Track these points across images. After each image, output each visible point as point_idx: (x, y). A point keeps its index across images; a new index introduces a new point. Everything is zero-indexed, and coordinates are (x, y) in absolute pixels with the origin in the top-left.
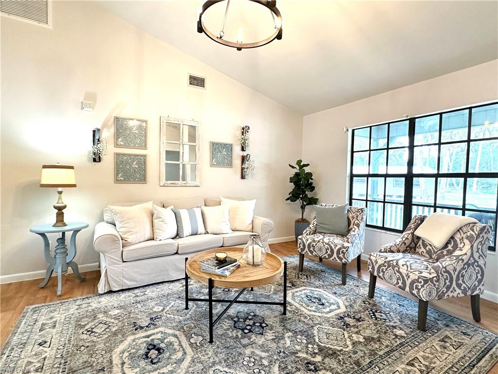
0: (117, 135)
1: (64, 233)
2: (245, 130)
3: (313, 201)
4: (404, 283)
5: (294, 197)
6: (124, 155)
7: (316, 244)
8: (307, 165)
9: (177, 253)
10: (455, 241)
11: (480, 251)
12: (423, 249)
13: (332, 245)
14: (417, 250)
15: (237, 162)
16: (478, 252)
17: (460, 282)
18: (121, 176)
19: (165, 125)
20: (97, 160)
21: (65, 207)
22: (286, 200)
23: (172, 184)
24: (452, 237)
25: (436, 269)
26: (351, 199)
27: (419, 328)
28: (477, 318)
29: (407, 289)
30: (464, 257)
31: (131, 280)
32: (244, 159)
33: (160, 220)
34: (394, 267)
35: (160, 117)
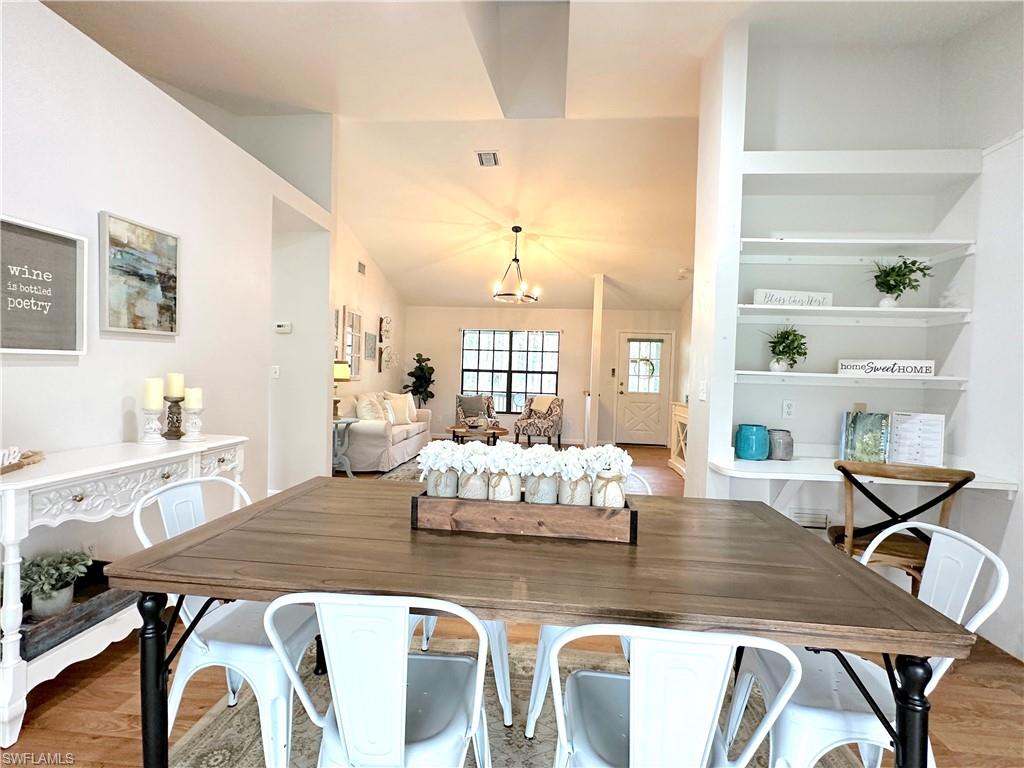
2: (381, 321)
3: (432, 396)
5: (415, 389)
8: (429, 360)
9: (405, 438)
15: (378, 355)
26: (462, 390)
32: (381, 351)
35: (344, 307)
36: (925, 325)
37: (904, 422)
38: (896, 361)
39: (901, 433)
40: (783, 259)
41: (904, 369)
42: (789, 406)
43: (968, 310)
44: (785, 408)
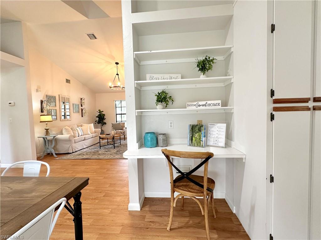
0: (47, 102)
2: (82, 99)
3: (105, 123)
5: (99, 122)
6: (50, 109)
8: (103, 111)
20: (43, 112)
21: (49, 129)
22: (95, 124)
23: (64, 120)
31: (77, 148)
32: (82, 110)
35: (59, 95)
36: (223, 86)
37: (212, 128)
38: (208, 102)
39: (211, 132)
40: (163, 61)
41: (210, 105)
42: (171, 123)
43: (232, 77)
44: (169, 124)
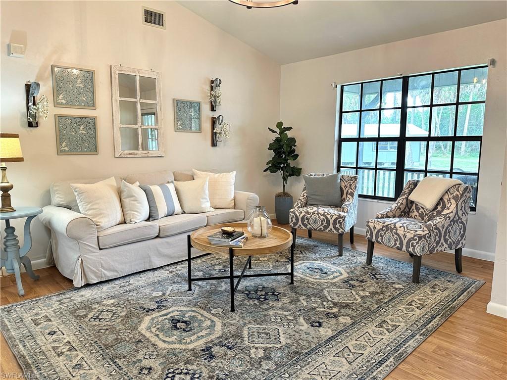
0: (57, 91)
1: (9, 220)
2: (214, 84)
3: (296, 172)
4: (401, 243)
5: (274, 166)
6: (68, 117)
7: (311, 216)
8: (290, 128)
9: (158, 237)
10: (444, 202)
11: (463, 209)
12: (416, 213)
13: (328, 216)
14: (411, 214)
15: (207, 126)
16: (461, 209)
17: (447, 237)
18: (66, 146)
19: (117, 77)
20: (34, 124)
21: (11, 187)
22: (264, 171)
23: (130, 154)
24: (441, 199)
25: (428, 227)
26: (339, 168)
27: (413, 282)
28: (459, 270)
29: (404, 248)
30: (451, 215)
31: (110, 270)
32: (214, 121)
33: (132, 199)
34: (392, 230)
35: (111, 66)
